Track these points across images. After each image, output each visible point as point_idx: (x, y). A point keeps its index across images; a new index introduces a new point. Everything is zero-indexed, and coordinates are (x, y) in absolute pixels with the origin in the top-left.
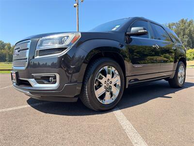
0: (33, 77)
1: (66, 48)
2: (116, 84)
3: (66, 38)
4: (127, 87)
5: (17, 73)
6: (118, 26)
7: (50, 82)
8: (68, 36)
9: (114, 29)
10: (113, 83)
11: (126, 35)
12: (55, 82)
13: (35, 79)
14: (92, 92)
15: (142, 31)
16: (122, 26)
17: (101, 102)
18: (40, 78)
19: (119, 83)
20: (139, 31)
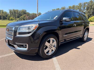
0: (16, 44)
1: (31, 32)
2: (54, 46)
3: (31, 27)
4: (60, 45)
5: (8, 41)
6: (57, 16)
7: (24, 47)
8: (32, 26)
9: (55, 18)
10: (53, 45)
11: (60, 21)
12: (26, 48)
13: (17, 45)
14: (43, 51)
15: (68, 20)
16: (59, 16)
17: (47, 55)
18: (19, 45)
19: (56, 45)
20: (67, 20)
